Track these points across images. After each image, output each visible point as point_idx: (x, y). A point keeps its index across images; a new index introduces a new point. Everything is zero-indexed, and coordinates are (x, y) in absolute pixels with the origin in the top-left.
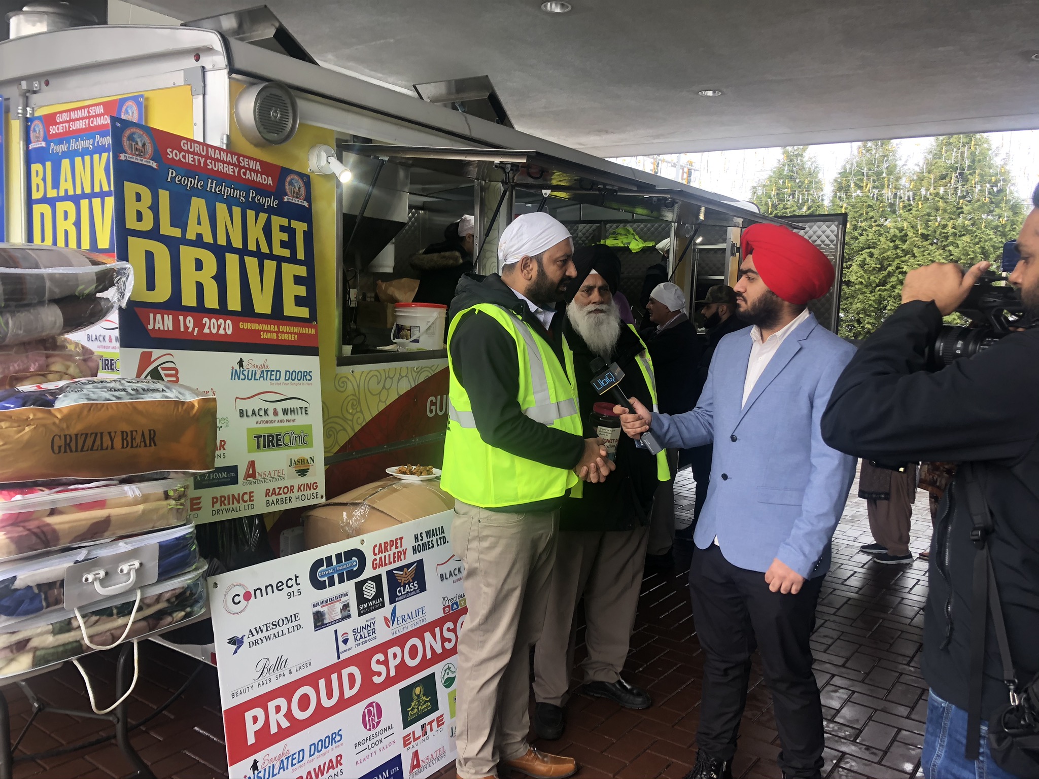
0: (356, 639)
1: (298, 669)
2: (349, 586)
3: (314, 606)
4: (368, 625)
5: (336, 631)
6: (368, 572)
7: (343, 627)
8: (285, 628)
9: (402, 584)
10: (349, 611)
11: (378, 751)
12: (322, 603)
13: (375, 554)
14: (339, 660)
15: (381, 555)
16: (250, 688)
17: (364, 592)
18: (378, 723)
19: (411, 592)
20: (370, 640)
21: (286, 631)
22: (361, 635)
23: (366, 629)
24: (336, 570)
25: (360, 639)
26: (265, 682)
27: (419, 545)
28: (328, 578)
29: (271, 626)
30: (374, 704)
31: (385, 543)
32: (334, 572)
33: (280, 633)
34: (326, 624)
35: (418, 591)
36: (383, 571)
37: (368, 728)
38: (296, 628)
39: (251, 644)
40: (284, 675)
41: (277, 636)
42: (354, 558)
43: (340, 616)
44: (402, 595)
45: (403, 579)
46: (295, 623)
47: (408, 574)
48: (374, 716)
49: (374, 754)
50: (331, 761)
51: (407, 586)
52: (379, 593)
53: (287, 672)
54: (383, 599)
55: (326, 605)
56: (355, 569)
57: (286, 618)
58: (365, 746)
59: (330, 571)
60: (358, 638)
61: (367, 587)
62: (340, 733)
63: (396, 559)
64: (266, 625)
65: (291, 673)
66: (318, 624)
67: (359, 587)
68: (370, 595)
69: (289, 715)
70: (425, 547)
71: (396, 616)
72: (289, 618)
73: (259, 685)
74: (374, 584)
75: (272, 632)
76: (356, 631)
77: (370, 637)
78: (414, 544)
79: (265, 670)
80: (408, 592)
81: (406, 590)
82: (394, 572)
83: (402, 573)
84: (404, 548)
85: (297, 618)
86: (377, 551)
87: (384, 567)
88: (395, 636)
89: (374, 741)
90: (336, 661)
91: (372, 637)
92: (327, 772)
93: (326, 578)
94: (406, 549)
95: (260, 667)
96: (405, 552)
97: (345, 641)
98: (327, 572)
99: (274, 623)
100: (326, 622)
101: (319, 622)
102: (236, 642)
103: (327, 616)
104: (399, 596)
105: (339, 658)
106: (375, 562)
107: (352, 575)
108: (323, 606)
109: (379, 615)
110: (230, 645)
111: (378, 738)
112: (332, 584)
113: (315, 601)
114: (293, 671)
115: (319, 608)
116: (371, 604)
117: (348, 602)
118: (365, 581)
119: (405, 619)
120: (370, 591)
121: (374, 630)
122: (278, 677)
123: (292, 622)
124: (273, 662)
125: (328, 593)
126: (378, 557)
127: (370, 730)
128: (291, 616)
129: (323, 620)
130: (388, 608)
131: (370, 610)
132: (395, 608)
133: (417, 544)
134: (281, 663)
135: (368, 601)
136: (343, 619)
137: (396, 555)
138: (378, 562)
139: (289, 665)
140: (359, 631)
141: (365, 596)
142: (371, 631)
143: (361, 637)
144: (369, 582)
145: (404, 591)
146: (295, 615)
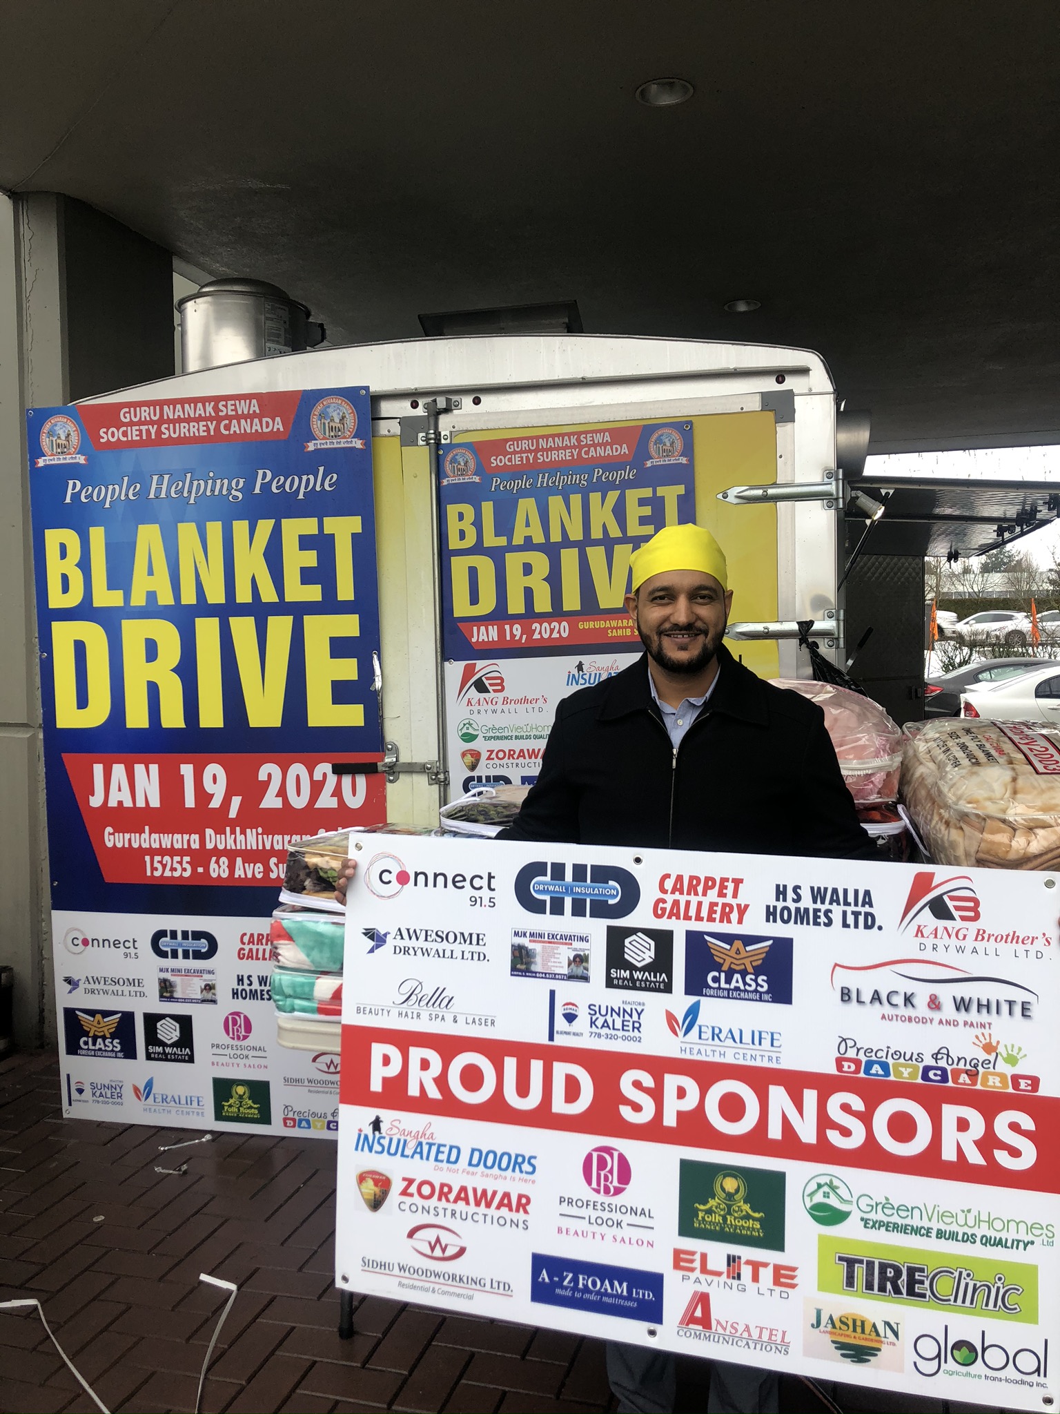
0: (593, 1023)
1: (470, 1021)
2: (596, 929)
3: (516, 934)
4: (624, 1010)
5: (552, 993)
6: (641, 917)
7: (568, 992)
8: (458, 948)
9: (725, 967)
10: (587, 969)
11: (609, 1238)
12: (532, 935)
13: (663, 891)
14: (551, 1043)
15: (677, 896)
16: (385, 1012)
17: (626, 950)
18: (618, 1191)
19: (746, 991)
20: (625, 1038)
21: (458, 954)
22: (606, 1021)
23: (619, 1015)
24: (569, 890)
25: (603, 1026)
26: (410, 1015)
27: (788, 909)
28: (551, 898)
29: (434, 936)
30: (616, 1155)
31: (691, 878)
32: (566, 893)
33: (448, 954)
34: (536, 973)
35: (766, 997)
36: (679, 929)
37: (594, 1185)
38: (476, 956)
39: (398, 951)
40: (443, 1019)
41: (441, 955)
42: (611, 883)
43: (565, 971)
44: (719, 988)
45: (729, 960)
46: (474, 948)
47: (743, 954)
48: (611, 1171)
49: (598, 1237)
50: (507, 1195)
51: (737, 976)
52: (662, 962)
53: (449, 1018)
54: (670, 976)
55: (540, 942)
56: (611, 902)
57: (462, 934)
58: (583, 1212)
59: (557, 887)
60: (600, 1023)
61: (634, 943)
62: (533, 1161)
63: (717, 916)
64: (427, 931)
65: (455, 1021)
66: (519, 966)
67: (616, 938)
68: (640, 959)
69: (441, 1081)
70: (802, 917)
71: (699, 1022)
72: (466, 936)
73: (400, 1014)
74: (652, 943)
75: (435, 946)
76: (597, 1009)
77: (626, 1034)
78: (773, 902)
79: (413, 997)
80: (737, 989)
81: (733, 984)
82: (707, 938)
83: (728, 947)
84: (742, 899)
85: (480, 941)
86: (669, 884)
87: (682, 921)
88: (687, 1056)
89: (606, 1215)
90: (544, 1040)
91: (631, 1034)
92: (498, 1208)
93: (547, 898)
94: (747, 906)
95: (406, 988)
96: (742, 910)
97: (570, 1018)
98: (551, 888)
99: (440, 933)
100: (533, 968)
101: (522, 963)
102: (375, 938)
103: (538, 959)
104: (710, 988)
105: (551, 1038)
106: (661, 905)
107: (601, 909)
108: (534, 941)
109: (654, 1005)
110: (365, 939)
111: (616, 1216)
112: (557, 909)
113: (521, 927)
114: (461, 1019)
115: (525, 941)
116: (637, 975)
117: (587, 952)
118: (632, 931)
119: (722, 1036)
120: (640, 952)
121: (637, 1025)
122: (433, 1016)
123: (471, 943)
124: (428, 990)
125: (546, 922)
126: (670, 898)
127: (598, 1191)
128: (471, 935)
129: (529, 964)
130: (679, 1001)
131: (632, 985)
132: (697, 1004)
133: (780, 905)
134: (439, 998)
135: (631, 967)
136: (571, 977)
137: (719, 909)
138: (668, 906)
139: (456, 1007)
140: (603, 1012)
141: (626, 956)
142: (631, 1024)
143: (605, 1025)
144: (640, 934)
145: (728, 981)
146: (478, 935)
